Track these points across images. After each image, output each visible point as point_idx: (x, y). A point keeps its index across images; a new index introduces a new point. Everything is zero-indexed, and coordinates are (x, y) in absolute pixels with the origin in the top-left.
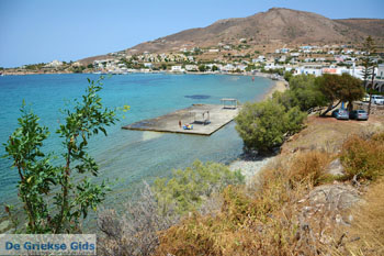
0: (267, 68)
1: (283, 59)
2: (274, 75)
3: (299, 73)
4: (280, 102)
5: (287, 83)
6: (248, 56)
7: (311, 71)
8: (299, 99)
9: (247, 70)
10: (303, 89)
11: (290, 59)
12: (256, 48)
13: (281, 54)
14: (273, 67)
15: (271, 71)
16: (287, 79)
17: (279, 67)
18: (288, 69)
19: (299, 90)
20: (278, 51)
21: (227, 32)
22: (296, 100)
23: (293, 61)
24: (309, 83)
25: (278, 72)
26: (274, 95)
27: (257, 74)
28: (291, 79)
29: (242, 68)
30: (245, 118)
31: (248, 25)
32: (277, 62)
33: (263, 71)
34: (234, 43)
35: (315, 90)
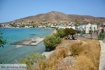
0: (51, 27)
1: (55, 24)
2: (53, 29)
3: (60, 28)
4: (55, 36)
6: (46, 24)
7: (63, 27)
8: (60, 35)
9: (46, 27)
10: (61, 32)
11: (57, 24)
12: (48, 21)
13: (55, 23)
15: (52, 28)
16: (57, 30)
17: (54, 26)
18: (57, 27)
19: (60, 32)
20: (54, 22)
21: (40, 17)
22: (59, 35)
24: (62, 31)
26: (53, 34)
27: (49, 28)
30: (45, 40)
31: (46, 15)
32: (54, 25)
33: (50, 28)
34: (43, 20)
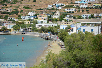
5: (62, 43)
14: (45, 24)
23: (68, 17)
25: (51, 30)
28: (67, 39)
29: (10, 26)
35: (94, 50)
